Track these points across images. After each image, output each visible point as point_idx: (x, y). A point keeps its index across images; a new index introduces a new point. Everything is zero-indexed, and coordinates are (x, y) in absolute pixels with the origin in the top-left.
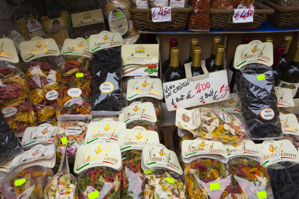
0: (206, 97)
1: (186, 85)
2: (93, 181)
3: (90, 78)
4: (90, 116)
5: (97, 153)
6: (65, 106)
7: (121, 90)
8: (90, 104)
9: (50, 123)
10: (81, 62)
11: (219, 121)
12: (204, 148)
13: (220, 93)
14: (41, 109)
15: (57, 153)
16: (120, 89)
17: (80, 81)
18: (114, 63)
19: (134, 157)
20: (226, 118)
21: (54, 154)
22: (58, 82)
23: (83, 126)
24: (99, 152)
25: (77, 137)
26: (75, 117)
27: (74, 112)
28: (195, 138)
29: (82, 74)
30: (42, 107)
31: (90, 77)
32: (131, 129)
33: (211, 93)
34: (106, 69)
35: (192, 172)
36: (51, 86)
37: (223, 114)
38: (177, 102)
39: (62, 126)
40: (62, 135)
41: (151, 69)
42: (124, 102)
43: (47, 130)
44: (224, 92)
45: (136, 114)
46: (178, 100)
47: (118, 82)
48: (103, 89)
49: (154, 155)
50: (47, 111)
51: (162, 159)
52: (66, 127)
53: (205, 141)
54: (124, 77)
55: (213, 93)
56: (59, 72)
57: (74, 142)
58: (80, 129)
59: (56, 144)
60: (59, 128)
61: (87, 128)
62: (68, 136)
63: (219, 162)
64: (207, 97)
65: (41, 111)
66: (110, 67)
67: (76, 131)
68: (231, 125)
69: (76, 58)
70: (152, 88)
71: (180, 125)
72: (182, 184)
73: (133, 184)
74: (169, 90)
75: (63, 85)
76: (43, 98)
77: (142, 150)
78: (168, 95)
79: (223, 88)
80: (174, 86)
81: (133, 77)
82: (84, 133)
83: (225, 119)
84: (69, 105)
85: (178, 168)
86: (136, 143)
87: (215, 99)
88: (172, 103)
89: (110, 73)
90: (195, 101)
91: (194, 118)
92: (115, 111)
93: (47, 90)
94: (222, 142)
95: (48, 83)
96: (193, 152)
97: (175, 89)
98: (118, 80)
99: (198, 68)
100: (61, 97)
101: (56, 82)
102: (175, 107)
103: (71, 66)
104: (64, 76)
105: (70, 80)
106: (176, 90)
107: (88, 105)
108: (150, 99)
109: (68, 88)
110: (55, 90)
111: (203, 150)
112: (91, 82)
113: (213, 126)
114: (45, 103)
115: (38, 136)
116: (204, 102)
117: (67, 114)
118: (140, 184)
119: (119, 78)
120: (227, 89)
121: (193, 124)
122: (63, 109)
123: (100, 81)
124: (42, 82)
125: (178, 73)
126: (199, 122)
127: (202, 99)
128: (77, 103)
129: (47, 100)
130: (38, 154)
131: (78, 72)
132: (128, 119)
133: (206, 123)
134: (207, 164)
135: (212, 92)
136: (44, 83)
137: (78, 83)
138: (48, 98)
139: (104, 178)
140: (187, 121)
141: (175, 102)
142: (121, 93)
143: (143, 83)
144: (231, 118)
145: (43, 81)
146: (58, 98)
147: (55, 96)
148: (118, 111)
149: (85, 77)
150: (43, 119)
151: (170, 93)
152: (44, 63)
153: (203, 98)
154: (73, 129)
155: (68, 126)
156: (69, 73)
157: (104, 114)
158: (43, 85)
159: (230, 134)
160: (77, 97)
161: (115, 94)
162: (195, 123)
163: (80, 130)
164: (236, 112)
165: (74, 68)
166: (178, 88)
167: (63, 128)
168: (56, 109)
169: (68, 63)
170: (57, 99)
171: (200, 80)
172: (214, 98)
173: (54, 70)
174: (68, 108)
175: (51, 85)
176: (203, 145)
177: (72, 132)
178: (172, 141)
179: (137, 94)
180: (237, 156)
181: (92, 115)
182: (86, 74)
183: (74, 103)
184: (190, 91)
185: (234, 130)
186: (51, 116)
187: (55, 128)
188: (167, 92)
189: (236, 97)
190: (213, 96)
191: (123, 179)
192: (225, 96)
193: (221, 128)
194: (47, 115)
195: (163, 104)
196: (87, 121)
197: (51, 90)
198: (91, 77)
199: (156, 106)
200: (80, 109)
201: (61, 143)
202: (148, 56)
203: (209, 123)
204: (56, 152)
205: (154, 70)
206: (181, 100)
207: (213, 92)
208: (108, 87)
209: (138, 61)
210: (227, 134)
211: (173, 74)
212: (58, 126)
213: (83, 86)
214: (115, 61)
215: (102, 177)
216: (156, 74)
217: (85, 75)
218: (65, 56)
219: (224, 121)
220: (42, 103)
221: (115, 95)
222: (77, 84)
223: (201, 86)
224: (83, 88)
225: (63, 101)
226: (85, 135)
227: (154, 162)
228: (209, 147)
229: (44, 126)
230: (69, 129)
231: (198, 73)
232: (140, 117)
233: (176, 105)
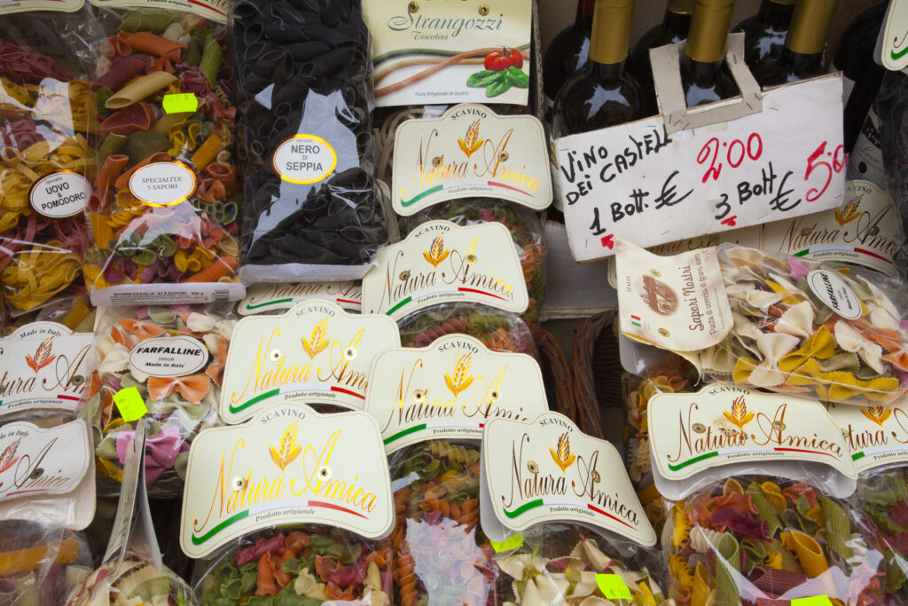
0: (742, 200)
1: (659, 145)
2: (268, 595)
3: (227, 117)
4: (235, 288)
5: (282, 464)
6: (125, 244)
7: (370, 171)
8: (233, 235)
9: (60, 320)
10: (185, 40)
11: (814, 310)
12: (748, 429)
13: (806, 178)
14: (16, 256)
15: (100, 458)
16: (364, 164)
17: (185, 128)
18: (332, 48)
19: (441, 472)
20: (841, 297)
21: (89, 470)
22: (84, 134)
23: (207, 333)
24: (290, 460)
25: (186, 383)
26: (171, 294)
27: (165, 272)
28: (702, 384)
29: (192, 96)
30: (19, 248)
31: (227, 113)
32: (423, 349)
33: (765, 179)
34: (296, 72)
35: (703, 542)
36: (55, 152)
37: (825, 278)
38: (615, 219)
39: (116, 336)
40: (118, 376)
41: (498, 75)
42: (384, 224)
43: (51, 353)
44: (821, 173)
45: (438, 275)
46: (618, 212)
47: (355, 132)
48: (292, 166)
49: (532, 468)
50: (46, 265)
51: (568, 483)
52: (134, 338)
53: (746, 397)
54: (377, 110)
55: (774, 180)
56: (87, 89)
57: (175, 409)
58: (196, 348)
59: (94, 419)
60: (106, 345)
61: (228, 343)
62: (145, 383)
63: (817, 497)
64: (746, 199)
65: (16, 265)
66: (319, 65)
67: (178, 359)
68: (862, 326)
69: (157, 24)
70: (504, 157)
71: (640, 332)
72: (656, 589)
73: (444, 598)
74: (581, 169)
75: (106, 147)
76: (21, 209)
77: (480, 441)
78: (577, 190)
79: (820, 158)
80: (603, 153)
81: (418, 111)
82: (216, 363)
83: (838, 300)
84: (143, 242)
85: (631, 515)
86: (448, 411)
87: (779, 206)
88: (592, 228)
89: (315, 91)
90: (694, 217)
91: (697, 294)
92: (348, 263)
93: (35, 169)
94: (823, 402)
95: (40, 138)
96: (702, 453)
97: (610, 165)
98: (354, 124)
99: (712, 65)
100: (103, 204)
101: (76, 132)
102: (607, 242)
103: (137, 61)
104: (108, 106)
105: (139, 126)
106: (613, 170)
107: (225, 240)
108: (496, 209)
109: (133, 164)
110: (72, 169)
111: (741, 438)
112: (235, 132)
113: (789, 334)
114: (31, 230)
115: (10, 379)
116: (731, 222)
117: (133, 279)
118: (478, 598)
119: (357, 116)
120: (835, 162)
121: (694, 325)
122: (115, 257)
123: (274, 128)
124: (12, 137)
125: (622, 92)
126: (721, 314)
127: (724, 208)
128: (175, 232)
129: (41, 219)
130: (13, 468)
131: (172, 88)
132: (403, 298)
133: (753, 319)
134: (763, 502)
135: (768, 176)
136: (18, 138)
137: (176, 139)
138: (44, 206)
139: (317, 577)
140: (665, 307)
141: (606, 219)
142: (370, 185)
143: (463, 138)
144: (861, 292)
145: (13, 132)
146: (88, 210)
147: (77, 197)
148: (360, 262)
149: (204, 113)
150: (29, 298)
151: (586, 180)
152: (9, 45)
153: (728, 202)
154: (167, 350)
155: (143, 333)
156: (133, 92)
157: (300, 276)
158: (15, 150)
159: (862, 369)
160: (174, 203)
161: (344, 190)
162: (705, 320)
163: (197, 353)
164: (862, 259)
165: (154, 69)
166: (620, 160)
167: (119, 345)
168: (86, 258)
169: (123, 45)
170: (86, 214)
171: (722, 125)
172: (775, 204)
173: (62, 78)
174: (138, 253)
175: (52, 149)
176: (739, 418)
177: (163, 362)
178: (589, 389)
179: (440, 188)
180: (893, 464)
181: (243, 280)
182: (210, 98)
183: (163, 232)
184: (676, 173)
185: (879, 350)
186: (61, 289)
187: (82, 340)
188: (572, 180)
189: (870, 196)
190: (774, 195)
191: (400, 577)
192: (823, 191)
193: (823, 341)
194: (47, 282)
195: (552, 228)
196: (224, 307)
197: (54, 170)
198: (232, 112)
199: (522, 238)
200: (193, 259)
201: (116, 414)
202: (484, 11)
203: (767, 320)
204: (97, 457)
205: (510, 80)
206: (631, 213)
207: (773, 177)
208: (312, 158)
209: (437, 37)
210: (845, 369)
211: (601, 97)
212: (96, 333)
213: (198, 152)
214: (337, 37)
215: (309, 573)
216: (519, 96)
217: (204, 101)
218: (105, 12)
219: (835, 310)
220: (18, 229)
221: (346, 195)
222: (171, 145)
223: (723, 151)
224: (197, 161)
225: (111, 224)
226: (221, 374)
227: (535, 498)
228: (768, 428)
229: (33, 332)
230: (147, 350)
231: (710, 93)
232: (454, 288)
233: (611, 236)
